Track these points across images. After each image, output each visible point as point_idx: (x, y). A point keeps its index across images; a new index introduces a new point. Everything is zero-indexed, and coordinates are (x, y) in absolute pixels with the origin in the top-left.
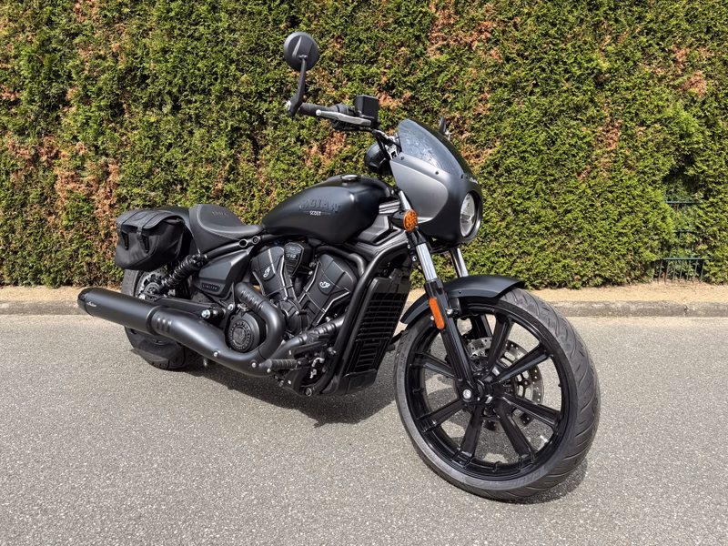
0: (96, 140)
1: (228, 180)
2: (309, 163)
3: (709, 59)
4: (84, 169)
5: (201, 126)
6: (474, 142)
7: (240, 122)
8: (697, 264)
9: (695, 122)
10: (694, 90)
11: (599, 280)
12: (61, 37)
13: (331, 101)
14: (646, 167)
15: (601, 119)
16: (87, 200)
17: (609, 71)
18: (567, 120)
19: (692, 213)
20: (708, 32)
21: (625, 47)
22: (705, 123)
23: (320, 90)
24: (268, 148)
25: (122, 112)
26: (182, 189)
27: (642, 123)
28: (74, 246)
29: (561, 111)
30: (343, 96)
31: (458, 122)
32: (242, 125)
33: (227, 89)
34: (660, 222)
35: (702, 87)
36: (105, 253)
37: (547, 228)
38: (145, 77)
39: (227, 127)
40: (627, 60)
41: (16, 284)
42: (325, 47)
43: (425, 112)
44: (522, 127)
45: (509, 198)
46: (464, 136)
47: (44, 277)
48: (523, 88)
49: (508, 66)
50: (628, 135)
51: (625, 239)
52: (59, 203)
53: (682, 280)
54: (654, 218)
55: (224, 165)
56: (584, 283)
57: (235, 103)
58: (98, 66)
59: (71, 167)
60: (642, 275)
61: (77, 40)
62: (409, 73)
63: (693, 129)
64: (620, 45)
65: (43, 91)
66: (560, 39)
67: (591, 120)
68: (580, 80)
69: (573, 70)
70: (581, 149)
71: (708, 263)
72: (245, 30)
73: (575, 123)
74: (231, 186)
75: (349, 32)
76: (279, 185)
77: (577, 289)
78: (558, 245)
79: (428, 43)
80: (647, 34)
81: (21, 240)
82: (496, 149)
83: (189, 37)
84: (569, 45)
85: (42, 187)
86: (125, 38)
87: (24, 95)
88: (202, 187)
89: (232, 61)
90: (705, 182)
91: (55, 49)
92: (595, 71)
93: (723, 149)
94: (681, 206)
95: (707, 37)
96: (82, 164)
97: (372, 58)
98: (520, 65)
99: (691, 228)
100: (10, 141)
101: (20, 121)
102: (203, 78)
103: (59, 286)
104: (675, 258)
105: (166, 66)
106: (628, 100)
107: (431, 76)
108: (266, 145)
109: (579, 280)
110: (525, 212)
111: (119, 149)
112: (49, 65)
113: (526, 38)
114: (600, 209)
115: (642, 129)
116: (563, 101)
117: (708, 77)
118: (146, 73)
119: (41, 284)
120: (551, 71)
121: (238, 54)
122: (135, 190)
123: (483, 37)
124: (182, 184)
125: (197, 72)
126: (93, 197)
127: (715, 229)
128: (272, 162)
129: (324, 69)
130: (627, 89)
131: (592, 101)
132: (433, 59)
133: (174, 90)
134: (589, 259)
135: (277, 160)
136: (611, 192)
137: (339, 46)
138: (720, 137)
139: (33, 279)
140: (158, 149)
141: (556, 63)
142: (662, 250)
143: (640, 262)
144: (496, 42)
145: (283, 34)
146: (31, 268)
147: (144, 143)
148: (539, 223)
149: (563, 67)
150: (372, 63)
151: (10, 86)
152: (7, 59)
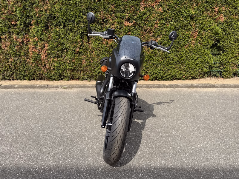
0: (41, 36)
1: (80, 48)
2: (104, 43)
3: (225, 10)
4: (37, 45)
5: (72, 32)
6: (154, 36)
7: (84, 30)
8: (220, 72)
9: (220, 30)
10: (220, 20)
11: (191, 77)
12: (29, 5)
13: (111, 24)
14: (205, 44)
15: (192, 29)
16: (38, 54)
17: (195, 14)
18: (182, 30)
19: (219, 57)
20: (225, 2)
21: (200, 7)
22: (223, 30)
23: (108, 20)
24: (92, 38)
25: (48, 28)
26: (66, 51)
27: (204, 30)
28: (35, 68)
29: (180, 27)
30: (114, 22)
31: (149, 30)
32: (84, 31)
33: (80, 21)
34: (209, 60)
35: (223, 19)
36: (44, 70)
37: (175, 62)
38: (55, 17)
39: (80, 32)
40: (200, 11)
41: (18, 80)
42: (109, 8)
43: (139, 27)
44: (168, 32)
45: (164, 53)
46: (151, 34)
47: (26, 77)
48: (169, 20)
49: (164, 13)
50: (200, 34)
51: (198, 65)
52: (30, 55)
53: (215, 77)
54: (207, 59)
55: (79, 44)
56: (186, 78)
57: (82, 25)
58: (41, 14)
59: (34, 44)
60: (204, 76)
61: (34, 6)
62: (135, 15)
63: (219, 32)
64: (198, 6)
65: (24, 21)
66: (180, 5)
67: (189, 29)
68: (186, 17)
69: (184, 14)
70: (186, 38)
71: (223, 72)
72: (85, 2)
73: (184, 30)
74: (81, 50)
75: (116, 3)
76: (96, 50)
77: (184, 80)
78: (179, 67)
79: (140, 6)
80: (207, 3)
81: (19, 67)
82: (160, 38)
83: (68, 4)
84: (183, 7)
85: (25, 51)
86: (49, 5)
87: (18, 23)
88: (73, 50)
89: (81, 12)
90: (223, 48)
91: (27, 8)
92: (191, 15)
93: (228, 38)
94: (216, 55)
95: (225, 4)
96: (37, 43)
97: (123, 11)
98: (168, 13)
99: (218, 62)
100: (15, 37)
101: (18, 31)
102: (73, 17)
103: (31, 80)
104: (213, 71)
105: (61, 14)
106: (200, 23)
107: (141, 16)
108: (91, 37)
109: (185, 77)
110: (169, 57)
111: (47, 39)
112: (26, 14)
113: (170, 5)
114: (191, 56)
115: (204, 32)
116: (181, 24)
117: (225, 16)
118: (55, 16)
119: (25, 80)
120: (177, 15)
121: (83, 10)
122: (53, 51)
123: (157, 4)
124: (67, 49)
125: (71, 15)
126: (40, 54)
127: (225, 62)
128: (93, 43)
129: (109, 14)
130: (200, 20)
131: (189, 23)
132: (142, 11)
133: (64, 21)
134: (188, 71)
135: (95, 42)
136: (195, 51)
137: (113, 7)
138: (228, 34)
139: (23, 78)
140: (59, 39)
141: (179, 12)
142: (209, 68)
143: (203, 72)
144: (161, 6)
145: (97, 3)
146: (22, 75)
147: (55, 37)
148: (173, 61)
149: (181, 13)
150: (124, 12)
151: (14, 20)
152: (13, 12)
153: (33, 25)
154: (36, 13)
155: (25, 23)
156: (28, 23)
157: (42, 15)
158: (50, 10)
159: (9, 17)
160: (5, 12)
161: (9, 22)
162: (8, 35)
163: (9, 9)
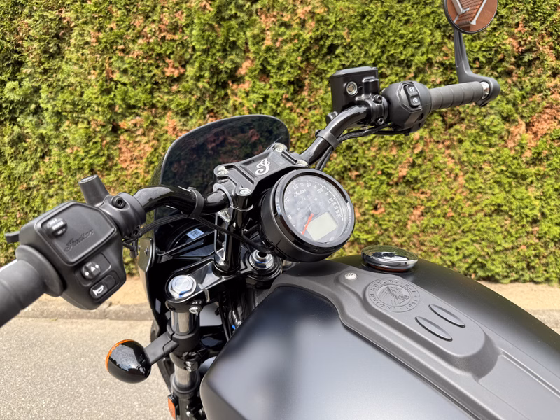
1: (413, 165)
2: (511, 144)
25: (301, 88)
58: (281, 35)
65: (216, 65)
74: (416, 171)
87: (191, 71)
100: (171, 124)
101: (182, 100)
112: (225, 36)
118: (337, 41)
125: (399, 40)
151: (175, 61)
152: (175, 28)
153: (247, 78)
154: (263, 31)
155: (215, 71)
156: (226, 72)
157: (286, 42)
158: (318, 21)
159: (158, 49)
160: (147, 30)
161: (158, 67)
162: (148, 118)
163: (161, 20)
